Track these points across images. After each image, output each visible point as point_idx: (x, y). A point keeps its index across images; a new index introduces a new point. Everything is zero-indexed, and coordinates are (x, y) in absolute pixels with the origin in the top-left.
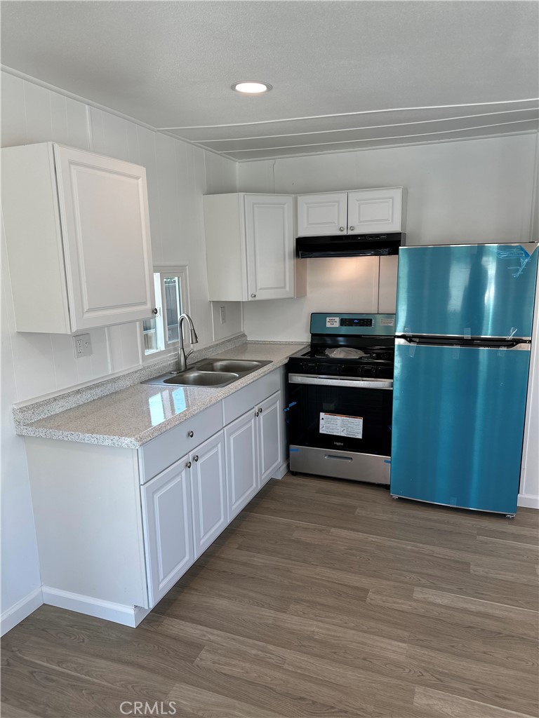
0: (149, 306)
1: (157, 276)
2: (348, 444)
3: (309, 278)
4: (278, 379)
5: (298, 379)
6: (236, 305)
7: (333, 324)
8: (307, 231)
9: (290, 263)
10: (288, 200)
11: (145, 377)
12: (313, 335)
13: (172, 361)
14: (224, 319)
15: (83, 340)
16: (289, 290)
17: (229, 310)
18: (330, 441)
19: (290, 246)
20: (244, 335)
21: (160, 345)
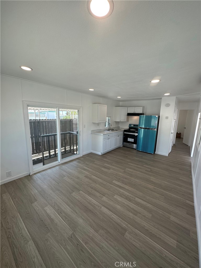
0: (106, 121)
1: (107, 117)
2: (132, 143)
3: (130, 119)
4: (122, 133)
5: (125, 133)
6: (118, 122)
7: (132, 126)
8: (129, 112)
9: (126, 117)
10: (127, 108)
11: (105, 130)
12: (129, 127)
13: (108, 128)
14: (116, 124)
15: (98, 124)
16: (126, 120)
17: (117, 123)
18: (129, 142)
19: (126, 114)
20: (119, 127)
21: (107, 126)
